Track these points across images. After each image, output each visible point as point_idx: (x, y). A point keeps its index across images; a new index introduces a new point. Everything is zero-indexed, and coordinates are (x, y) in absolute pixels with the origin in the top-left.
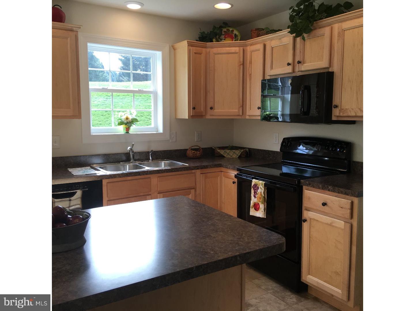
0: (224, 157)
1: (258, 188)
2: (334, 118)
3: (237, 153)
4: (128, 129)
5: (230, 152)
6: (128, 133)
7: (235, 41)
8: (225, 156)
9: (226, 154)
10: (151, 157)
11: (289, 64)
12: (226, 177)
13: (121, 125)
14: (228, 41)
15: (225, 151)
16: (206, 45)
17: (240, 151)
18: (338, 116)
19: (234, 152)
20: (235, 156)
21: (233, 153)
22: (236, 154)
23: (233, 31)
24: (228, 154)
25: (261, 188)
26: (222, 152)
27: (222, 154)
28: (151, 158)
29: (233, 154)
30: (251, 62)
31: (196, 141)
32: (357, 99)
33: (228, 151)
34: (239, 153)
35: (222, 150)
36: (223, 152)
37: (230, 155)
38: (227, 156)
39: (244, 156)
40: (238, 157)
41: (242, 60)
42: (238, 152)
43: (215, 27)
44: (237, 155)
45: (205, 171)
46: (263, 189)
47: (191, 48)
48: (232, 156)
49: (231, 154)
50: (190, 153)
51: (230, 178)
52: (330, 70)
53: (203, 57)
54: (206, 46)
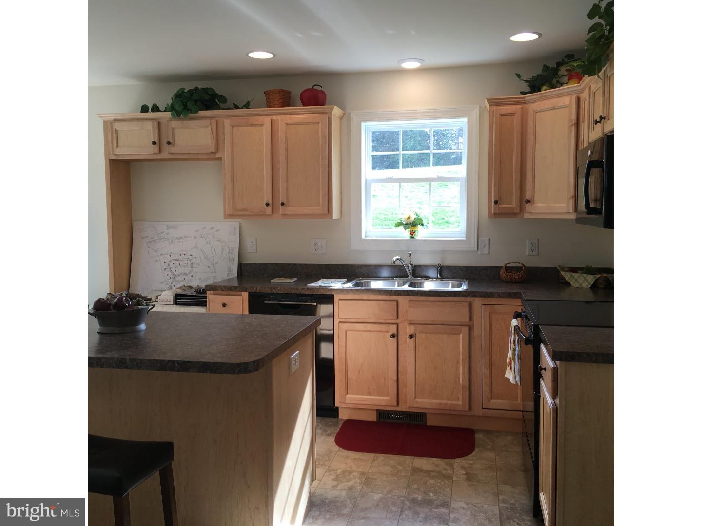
0: (569, 285)
3: (590, 280)
4: (412, 233)
5: (579, 277)
6: (413, 238)
8: (571, 283)
9: (574, 280)
13: (399, 226)
15: (571, 275)
16: (523, 99)
17: (594, 277)
19: (585, 278)
20: (585, 285)
21: (583, 279)
22: (587, 281)
24: (576, 280)
26: (567, 276)
27: (567, 279)
28: (439, 276)
29: (583, 281)
31: (527, 254)
33: (576, 275)
34: (593, 280)
35: (568, 273)
36: (569, 276)
37: (578, 283)
38: (574, 283)
39: (602, 287)
40: (589, 287)
43: (546, 68)
44: (589, 283)
47: (495, 108)
48: (581, 285)
49: (581, 282)
50: (503, 274)
53: (517, 120)
54: (525, 101)
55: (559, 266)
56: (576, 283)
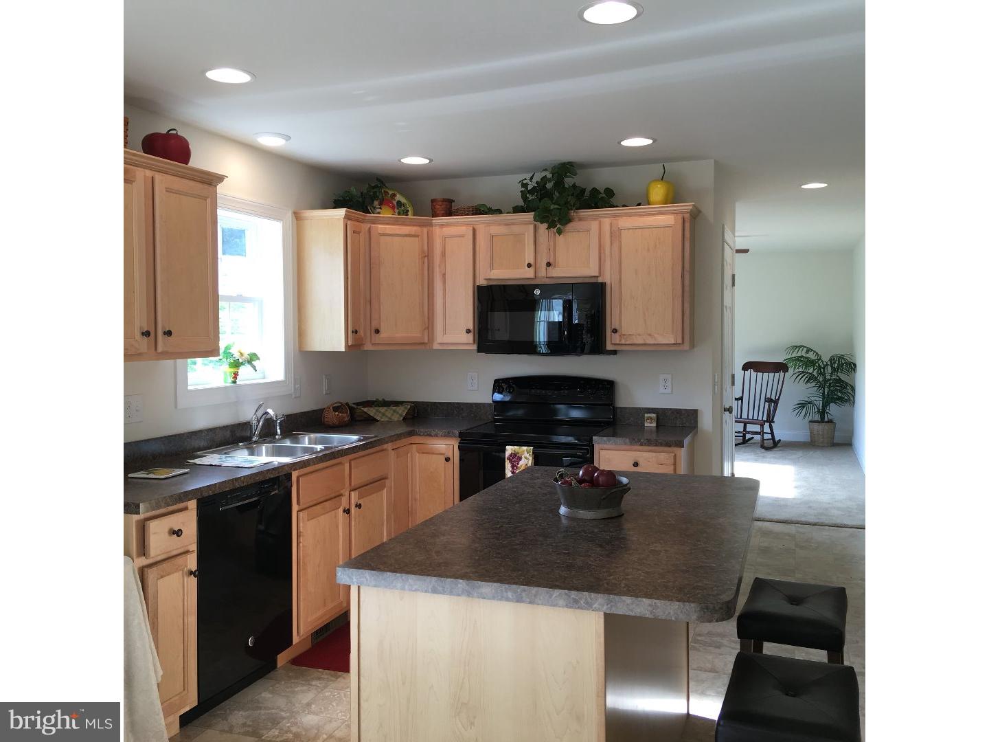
0: (376, 420)
1: (520, 459)
2: (609, 347)
3: (400, 412)
5: (386, 411)
6: (237, 383)
7: (399, 214)
8: (378, 418)
9: (380, 415)
10: (280, 429)
11: (529, 265)
12: (423, 453)
14: (386, 213)
17: (406, 408)
18: (615, 344)
19: (394, 411)
20: (396, 418)
21: (392, 412)
22: (398, 413)
23: (394, 195)
24: (383, 414)
25: (525, 458)
26: (371, 411)
27: (372, 415)
28: (279, 431)
29: (392, 415)
30: (443, 254)
31: (325, 393)
32: (645, 320)
33: (383, 409)
34: (404, 411)
35: (371, 409)
36: (374, 411)
37: (387, 416)
38: (381, 418)
39: (413, 417)
40: (402, 418)
41: (426, 248)
42: (402, 411)
44: (401, 415)
45: (398, 443)
46: (531, 458)
47: (349, 222)
48: (390, 419)
49: (389, 415)
50: (332, 417)
51: (433, 453)
52: (600, 280)
53: (361, 238)
55: (354, 404)
56: (384, 417)
